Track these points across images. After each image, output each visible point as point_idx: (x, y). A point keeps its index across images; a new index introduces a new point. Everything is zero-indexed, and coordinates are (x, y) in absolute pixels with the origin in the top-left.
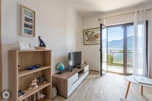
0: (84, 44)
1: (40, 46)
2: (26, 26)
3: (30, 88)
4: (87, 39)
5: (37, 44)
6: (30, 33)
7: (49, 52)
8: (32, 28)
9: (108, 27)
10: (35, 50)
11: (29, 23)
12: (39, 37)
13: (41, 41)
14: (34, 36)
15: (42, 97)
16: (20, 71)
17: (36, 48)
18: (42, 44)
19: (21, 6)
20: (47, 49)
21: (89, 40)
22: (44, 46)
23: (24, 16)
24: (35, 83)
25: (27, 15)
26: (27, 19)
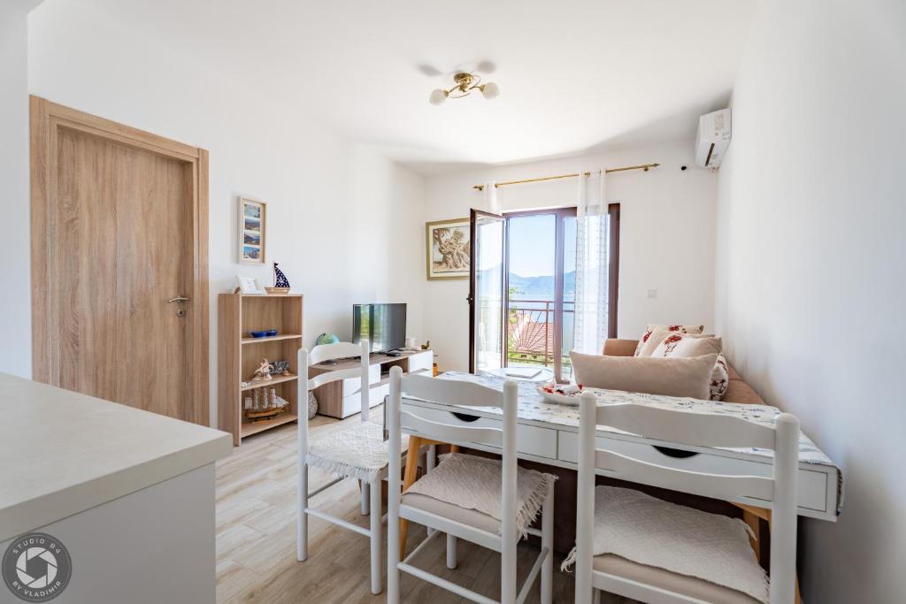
0: (429, 278)
1: (278, 285)
2: (248, 239)
3: (257, 379)
4: (440, 257)
5: (271, 281)
6: (254, 255)
7: (299, 299)
8: (258, 243)
9: (507, 216)
10: (265, 294)
11: (253, 233)
12: (276, 264)
13: (279, 274)
14: (263, 261)
15: (280, 405)
16: (246, 336)
17: (268, 289)
18: (282, 282)
19: (238, 199)
20: (292, 292)
21: (445, 260)
22: (286, 284)
23: (244, 218)
24: (267, 370)
25: (250, 214)
26: (249, 225)
